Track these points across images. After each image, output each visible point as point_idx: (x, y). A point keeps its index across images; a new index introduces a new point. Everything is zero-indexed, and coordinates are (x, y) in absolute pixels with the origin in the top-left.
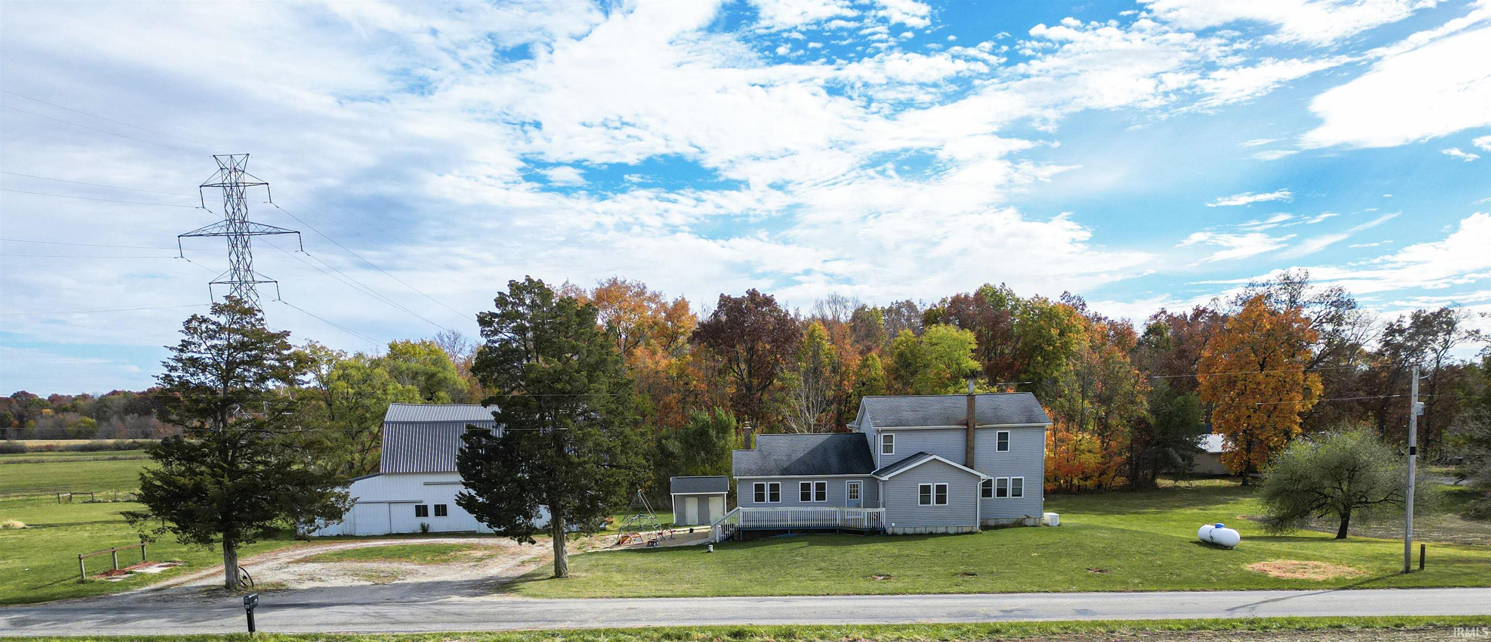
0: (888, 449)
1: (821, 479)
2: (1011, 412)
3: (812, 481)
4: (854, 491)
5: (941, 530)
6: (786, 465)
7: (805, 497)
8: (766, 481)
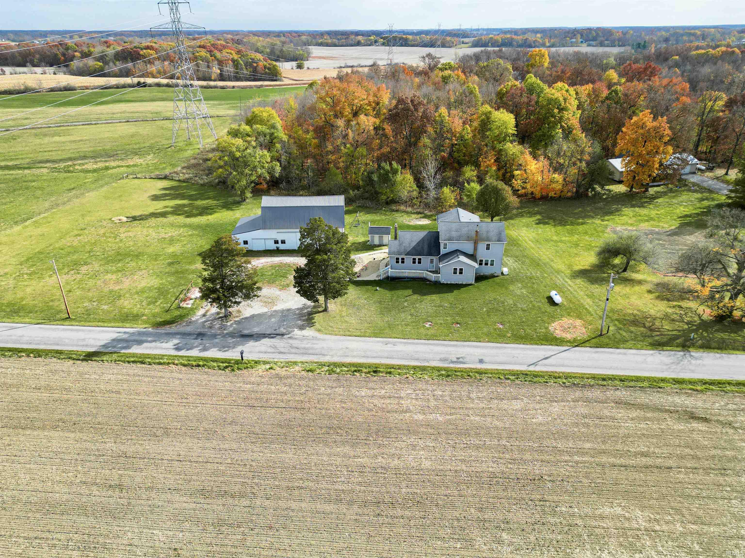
0: (445, 248)
1: (420, 257)
2: (493, 234)
3: (417, 258)
4: (432, 261)
5: (460, 283)
6: (408, 250)
7: (414, 262)
8: (400, 257)
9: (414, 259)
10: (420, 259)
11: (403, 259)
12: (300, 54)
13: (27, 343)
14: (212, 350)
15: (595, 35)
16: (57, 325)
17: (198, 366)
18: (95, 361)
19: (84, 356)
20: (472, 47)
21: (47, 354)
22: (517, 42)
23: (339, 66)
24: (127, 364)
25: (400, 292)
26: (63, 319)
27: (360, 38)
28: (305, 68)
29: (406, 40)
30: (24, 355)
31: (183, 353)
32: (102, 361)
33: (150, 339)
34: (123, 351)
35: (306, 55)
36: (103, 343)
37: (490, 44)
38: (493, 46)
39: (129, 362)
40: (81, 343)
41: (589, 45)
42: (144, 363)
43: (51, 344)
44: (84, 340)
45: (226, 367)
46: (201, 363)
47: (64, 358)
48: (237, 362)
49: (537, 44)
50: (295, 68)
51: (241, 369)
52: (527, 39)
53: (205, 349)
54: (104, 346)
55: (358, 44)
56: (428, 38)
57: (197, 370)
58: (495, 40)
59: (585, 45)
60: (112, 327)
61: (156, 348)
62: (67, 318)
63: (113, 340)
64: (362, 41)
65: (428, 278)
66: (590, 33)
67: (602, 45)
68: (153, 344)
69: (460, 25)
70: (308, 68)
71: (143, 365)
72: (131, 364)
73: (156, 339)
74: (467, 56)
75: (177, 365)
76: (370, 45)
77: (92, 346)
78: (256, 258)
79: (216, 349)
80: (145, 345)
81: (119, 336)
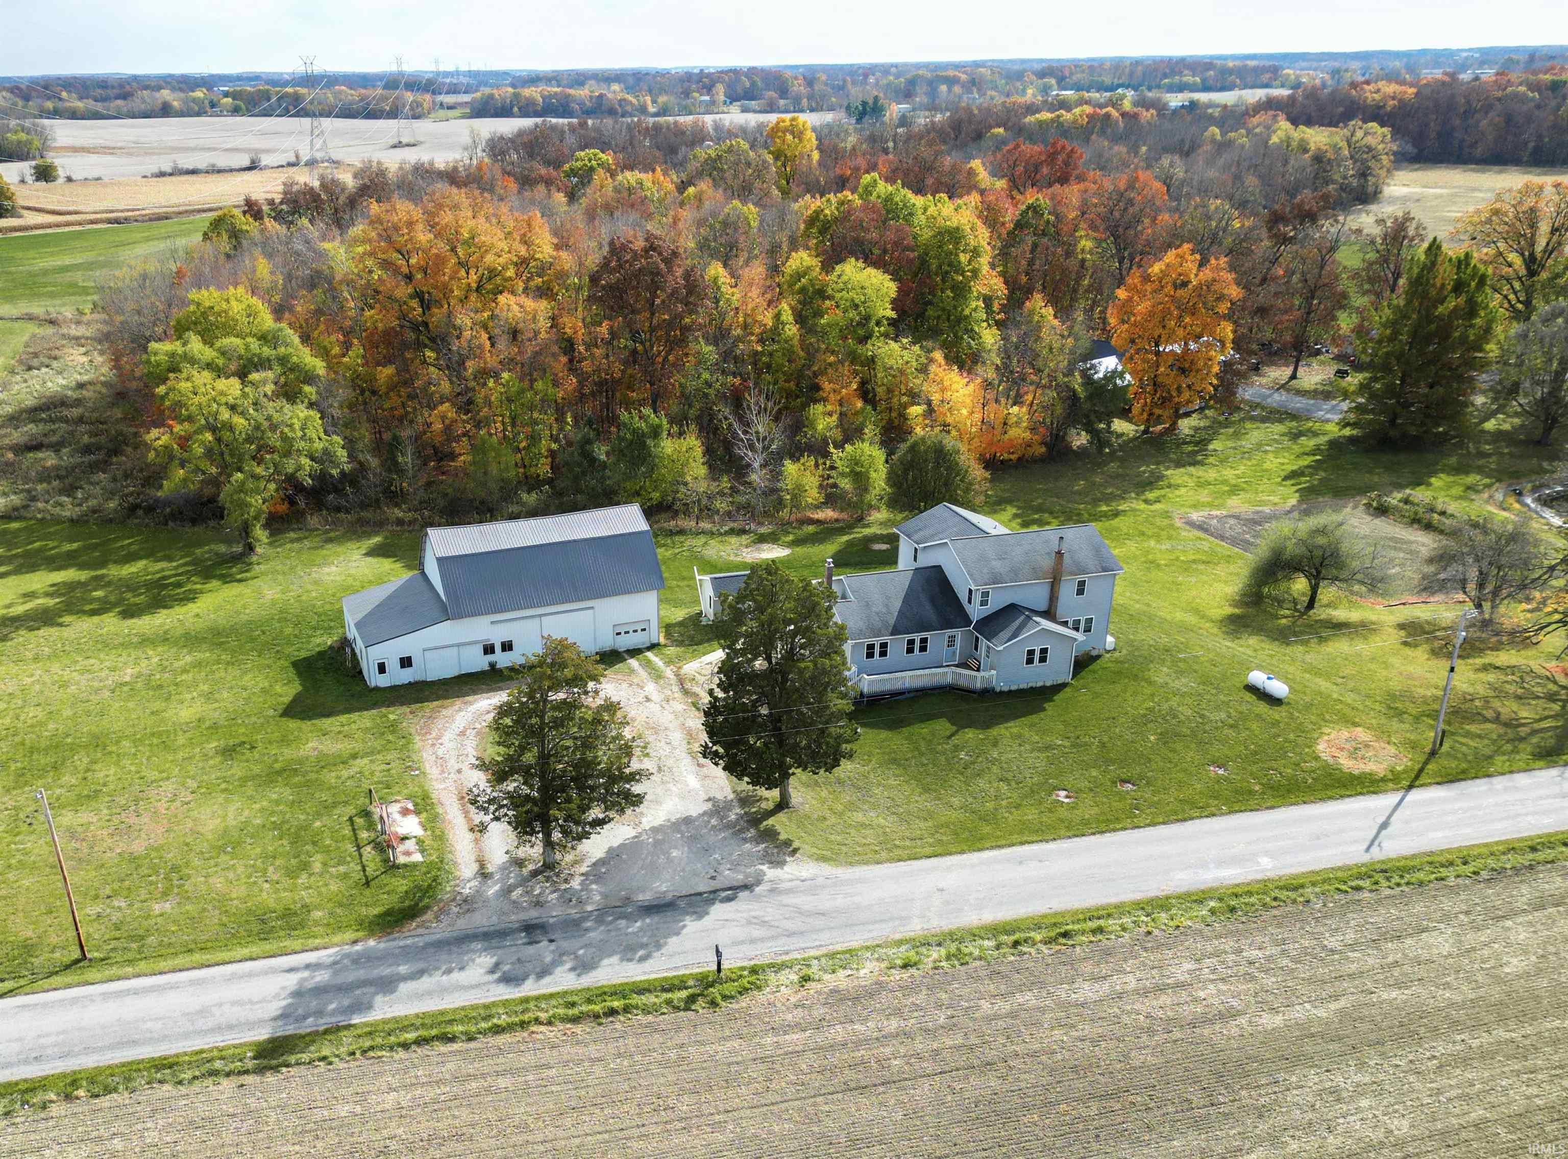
0: (984, 603)
1: (924, 635)
2: (1085, 556)
3: (917, 637)
4: (952, 641)
5: (1040, 684)
6: (892, 622)
7: (910, 650)
8: (877, 641)
9: (911, 642)
10: (924, 641)
11: (884, 646)
12: (19, 142)
13: (26, 1062)
14: (605, 962)
15: (748, 84)
16: (69, 986)
17: (612, 1012)
18: (298, 1064)
19: (255, 1058)
20: (471, 116)
21: (129, 1079)
22: (581, 104)
23: (155, 170)
24: (401, 1054)
25: (924, 730)
26: (67, 967)
27: (166, 94)
28: (61, 180)
29: (296, 99)
30: (53, 1097)
31: (530, 988)
32: (324, 1058)
33: (403, 969)
34: (356, 1020)
35: (37, 143)
36: (275, 1008)
37: (516, 109)
38: (524, 114)
39: (405, 1046)
40: (201, 1024)
41: (745, 110)
42: (452, 1039)
43: (112, 1047)
44: (203, 1012)
45: (692, 999)
46: (616, 1004)
47: (195, 1078)
48: (706, 982)
49: (629, 108)
50: (30, 179)
51: (732, 997)
52: (601, 96)
53: (583, 967)
54: (284, 1016)
55: (165, 111)
56: (351, 95)
57: (619, 1023)
58: (527, 99)
59: (735, 108)
60: (252, 959)
61: (443, 990)
62: (77, 961)
63: (297, 994)
64: (175, 104)
65: (963, 683)
66: (738, 80)
67: (771, 108)
68: (425, 982)
69: (437, 62)
70: (69, 179)
71: (455, 1046)
72: (414, 1047)
73: (421, 965)
74: (502, 138)
75: (550, 1023)
76: (198, 114)
77: (251, 1025)
78: (458, 702)
79: (615, 959)
80: (405, 988)
81: (304, 980)
